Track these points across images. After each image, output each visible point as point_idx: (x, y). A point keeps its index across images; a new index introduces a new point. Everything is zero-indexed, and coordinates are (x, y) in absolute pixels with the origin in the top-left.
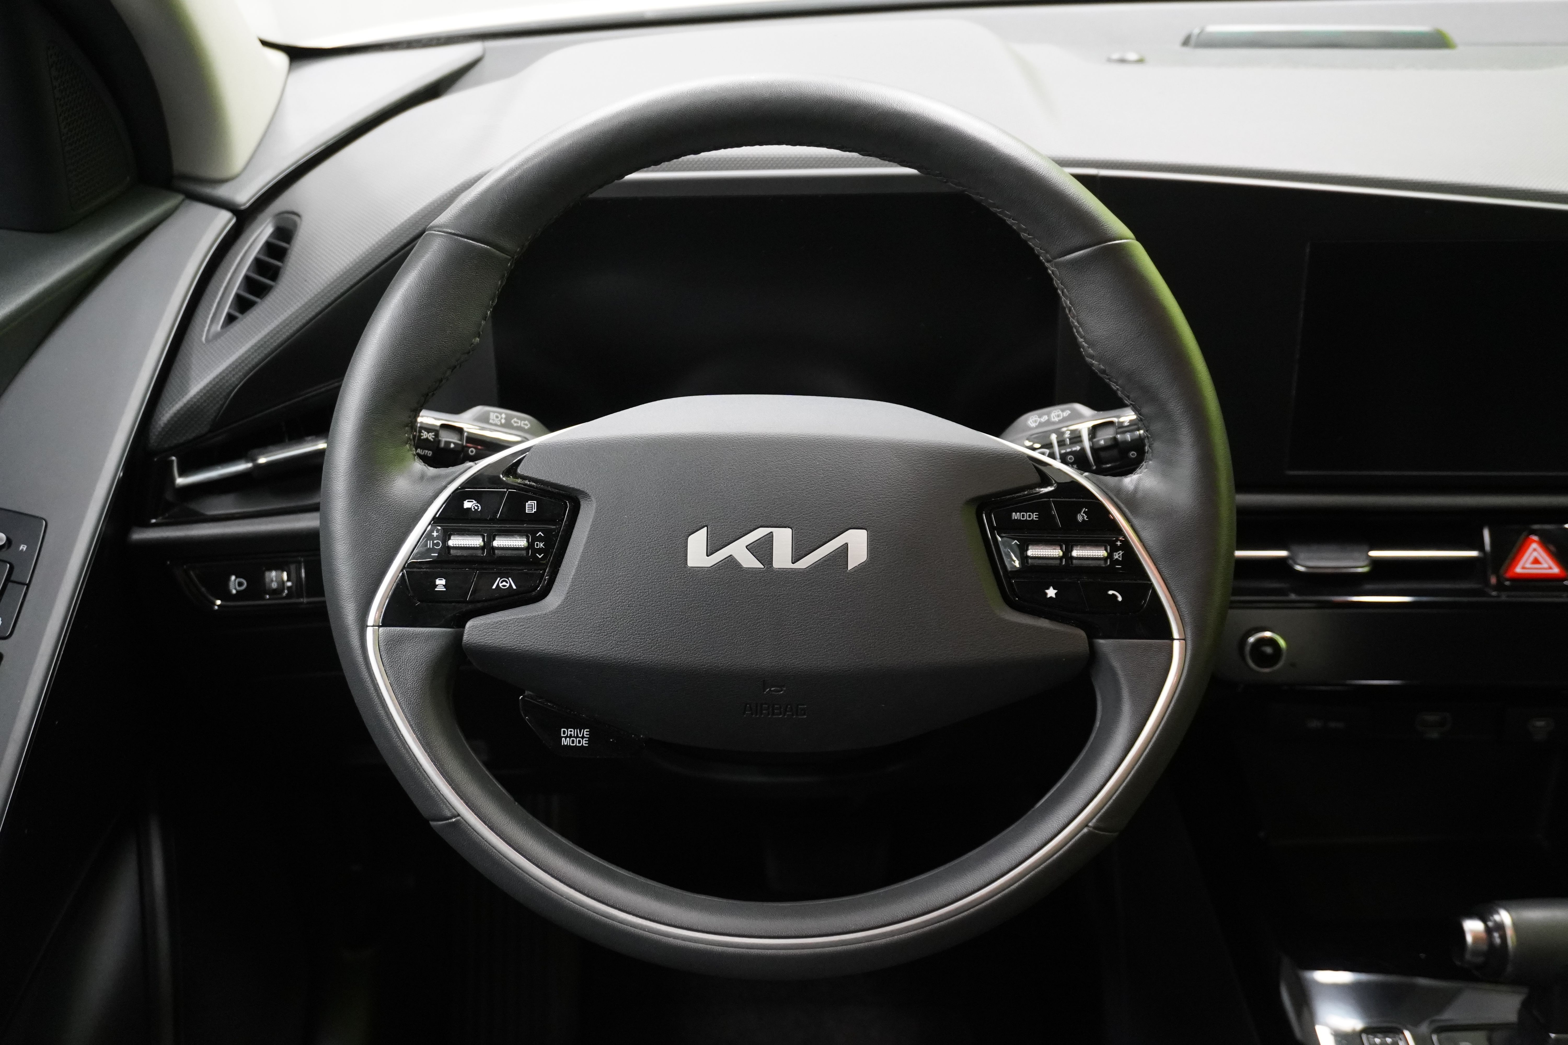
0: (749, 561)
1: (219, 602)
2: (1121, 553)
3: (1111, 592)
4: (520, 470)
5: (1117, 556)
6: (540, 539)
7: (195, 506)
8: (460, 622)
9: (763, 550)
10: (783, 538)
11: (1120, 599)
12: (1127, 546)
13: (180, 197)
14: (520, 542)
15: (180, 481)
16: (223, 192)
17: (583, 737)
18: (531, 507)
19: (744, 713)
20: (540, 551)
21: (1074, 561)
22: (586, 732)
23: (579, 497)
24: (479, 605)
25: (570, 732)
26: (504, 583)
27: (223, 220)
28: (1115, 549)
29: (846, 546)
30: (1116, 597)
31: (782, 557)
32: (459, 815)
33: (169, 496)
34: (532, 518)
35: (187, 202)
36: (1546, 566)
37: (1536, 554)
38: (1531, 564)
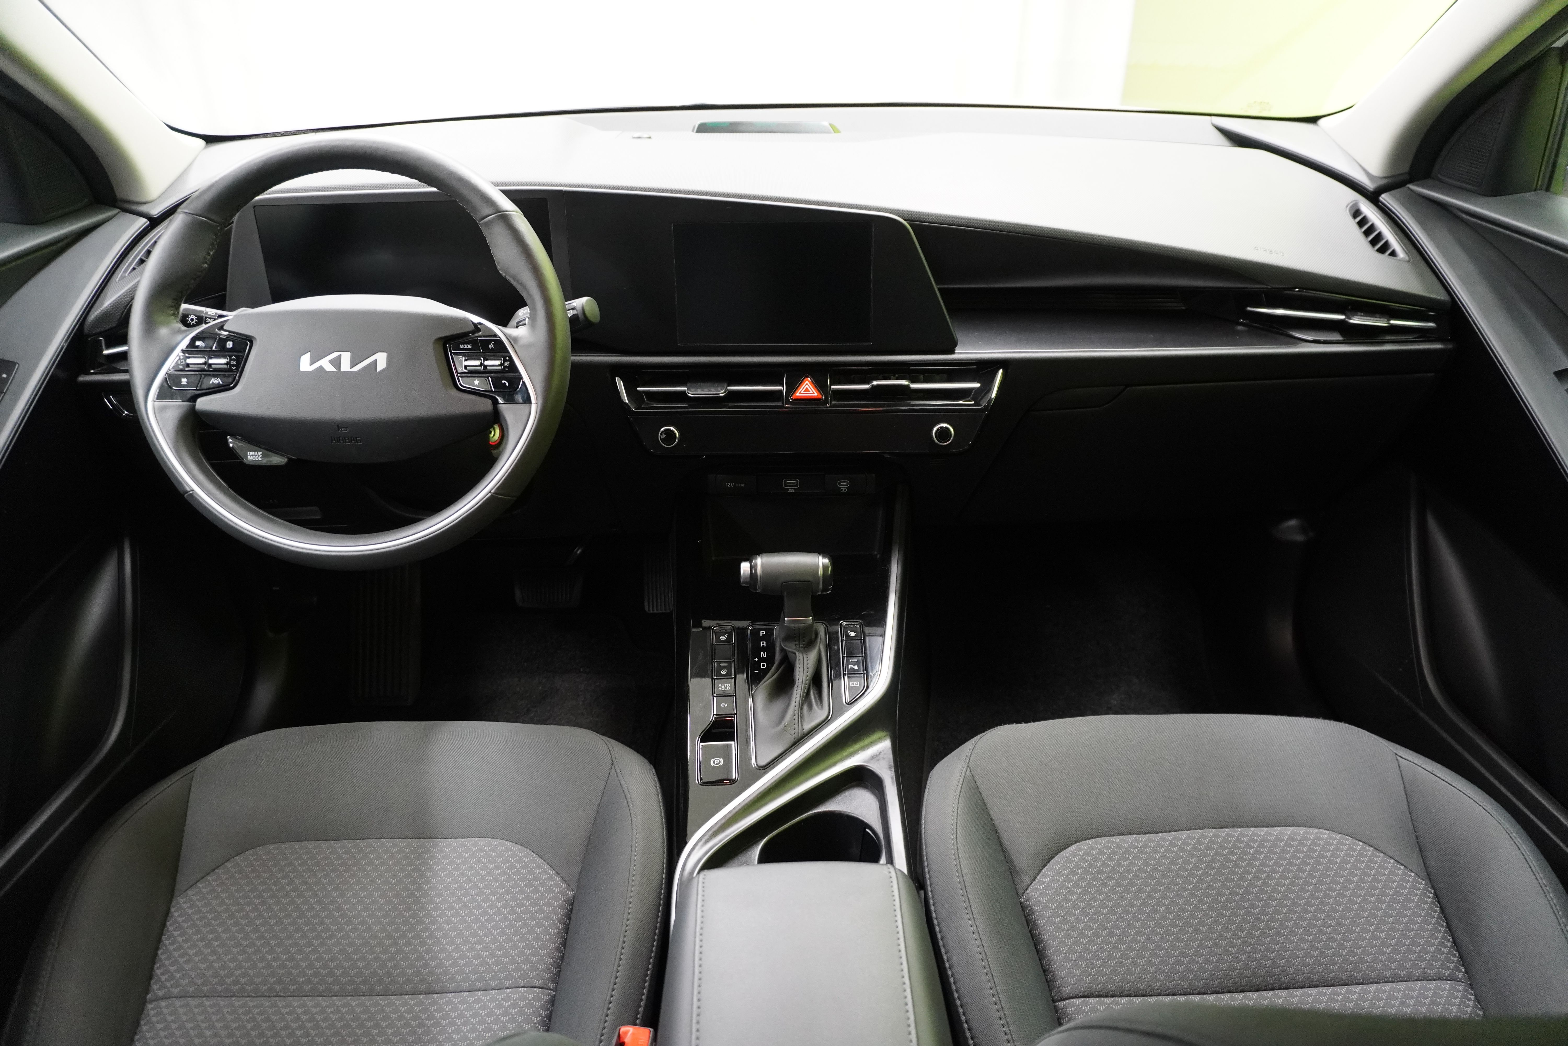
0: (330, 368)
1: (126, 412)
2: (508, 362)
3: (503, 382)
4: (225, 328)
5: (507, 364)
6: (234, 360)
7: (115, 365)
8: (194, 399)
9: (337, 362)
10: (346, 357)
11: (507, 384)
12: (511, 360)
13: (118, 210)
14: (223, 361)
15: (106, 352)
16: (143, 209)
17: (259, 456)
18: (229, 345)
19: (332, 442)
20: (234, 365)
21: (488, 367)
22: (260, 453)
23: (253, 340)
24: (204, 391)
25: (252, 453)
26: (216, 381)
27: (142, 222)
28: (505, 361)
29: (376, 360)
30: (506, 384)
31: (345, 366)
32: (193, 490)
33: (102, 360)
34: (230, 350)
35: (122, 213)
36: (812, 392)
37: (807, 386)
38: (804, 391)
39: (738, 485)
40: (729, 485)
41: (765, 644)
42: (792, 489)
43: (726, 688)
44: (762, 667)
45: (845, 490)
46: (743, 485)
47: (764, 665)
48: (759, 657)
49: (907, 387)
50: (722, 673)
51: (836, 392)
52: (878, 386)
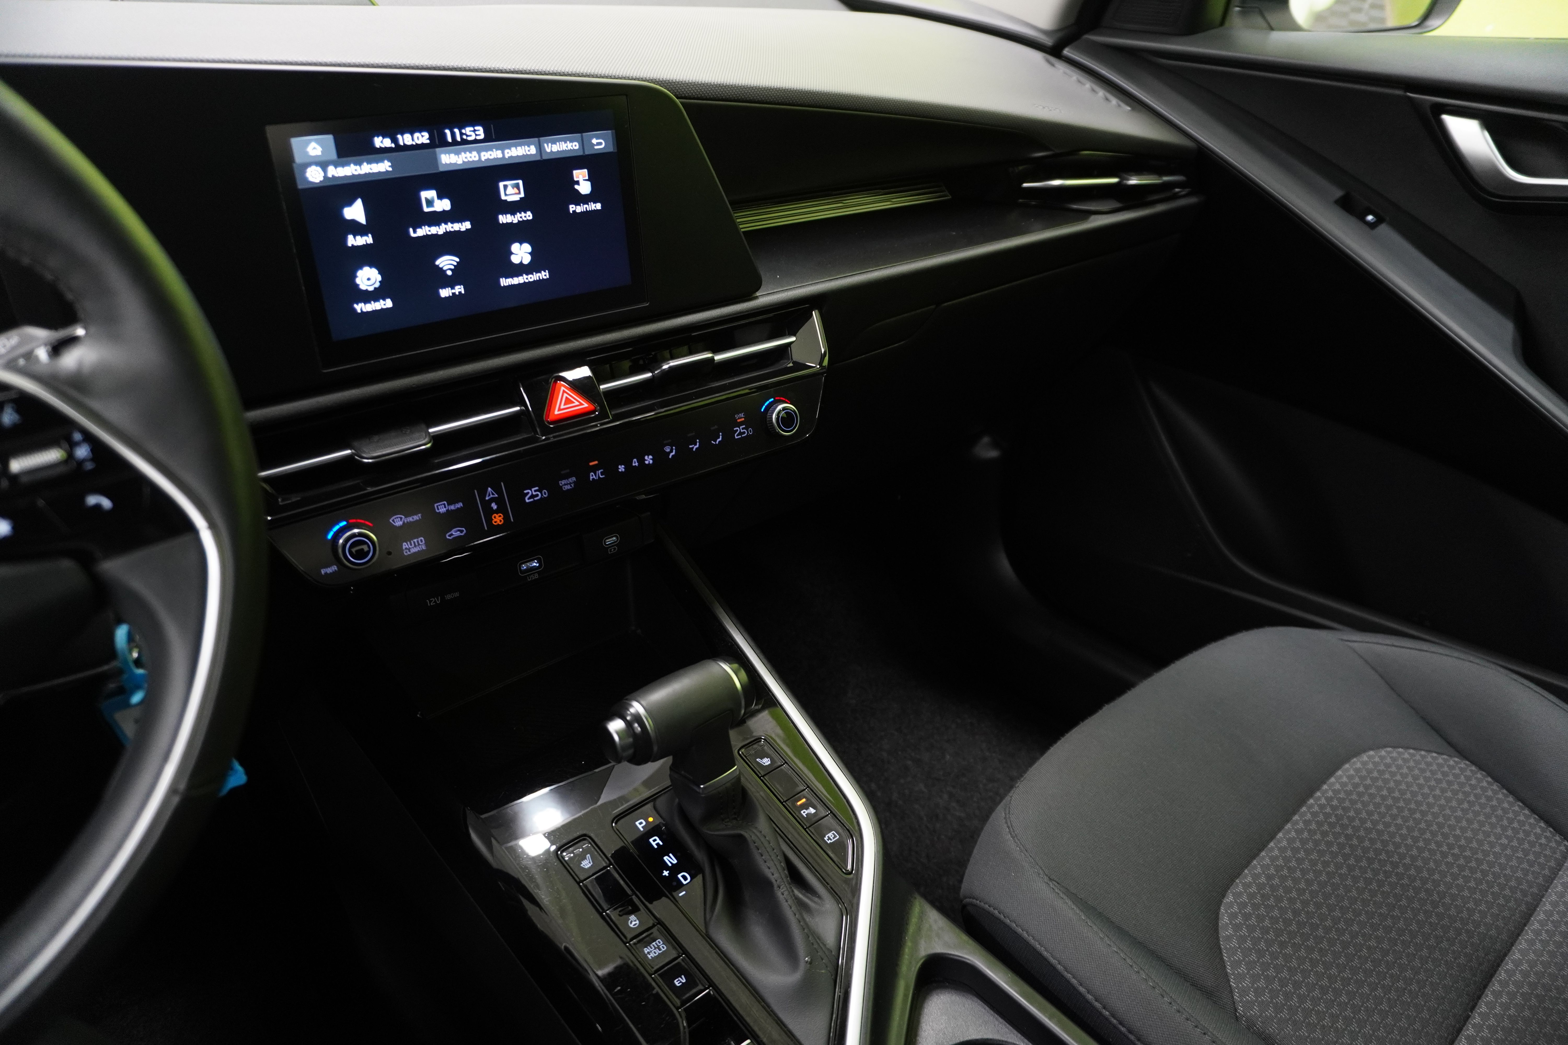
36: (577, 403)
37: (565, 395)
38: (574, 403)
39: (449, 597)
40: (433, 602)
41: (658, 841)
42: (534, 573)
43: (660, 950)
44: (685, 883)
45: (615, 549)
46: (457, 594)
47: (685, 878)
48: (666, 867)
49: (712, 360)
50: (631, 926)
51: (609, 393)
52: (671, 369)
